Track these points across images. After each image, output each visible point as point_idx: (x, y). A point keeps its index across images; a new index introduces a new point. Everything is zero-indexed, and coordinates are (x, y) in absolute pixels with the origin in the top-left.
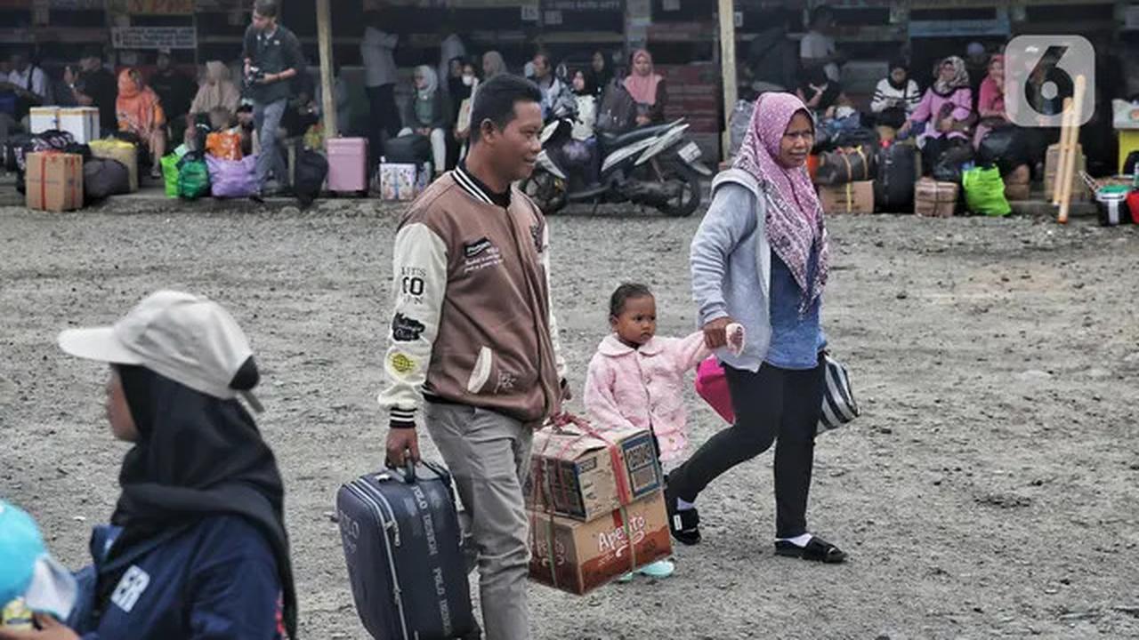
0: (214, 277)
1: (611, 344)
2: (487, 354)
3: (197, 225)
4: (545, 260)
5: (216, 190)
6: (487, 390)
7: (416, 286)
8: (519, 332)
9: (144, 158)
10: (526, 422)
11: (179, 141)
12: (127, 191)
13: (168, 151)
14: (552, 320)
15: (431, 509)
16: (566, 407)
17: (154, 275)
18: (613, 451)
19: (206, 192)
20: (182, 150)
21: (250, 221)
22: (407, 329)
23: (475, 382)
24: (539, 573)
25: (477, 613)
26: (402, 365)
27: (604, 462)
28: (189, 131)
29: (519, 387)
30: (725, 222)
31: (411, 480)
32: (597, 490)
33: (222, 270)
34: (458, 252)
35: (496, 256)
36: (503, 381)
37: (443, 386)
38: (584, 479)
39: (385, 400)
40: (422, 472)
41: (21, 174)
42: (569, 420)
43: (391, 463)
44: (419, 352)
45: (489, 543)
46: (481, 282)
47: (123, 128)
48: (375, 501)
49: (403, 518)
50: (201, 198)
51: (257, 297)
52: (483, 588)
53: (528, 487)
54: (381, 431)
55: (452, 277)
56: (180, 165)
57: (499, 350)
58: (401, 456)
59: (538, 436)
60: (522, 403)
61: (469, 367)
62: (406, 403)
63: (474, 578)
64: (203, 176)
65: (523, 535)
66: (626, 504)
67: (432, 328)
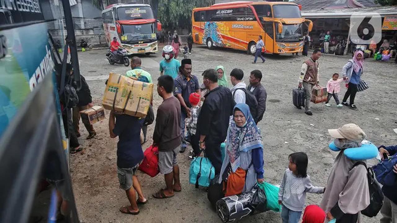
0: (380, 74)
1: (331, 80)
2: (310, 78)
3: (378, 64)
4: (318, 68)
5: (382, 59)
6: (309, 81)
7: (304, 70)
8: (314, 75)
9: (372, 53)
10: (313, 85)
11: (378, 51)
12: (368, 58)
13: (376, 53)
14: (318, 74)
15: (302, 93)
16: (318, 84)
17: (370, 73)
18: (322, 90)
19: (381, 59)
20: (378, 53)
21: (387, 65)
22: (302, 74)
23: (308, 80)
24: (312, 101)
25: (305, 104)
26: (301, 78)
27: (321, 90)
28: (380, 50)
29: (313, 81)
30: (348, 65)
31: (301, 89)
32: (319, 93)
33: (381, 73)
34: (309, 67)
35: (313, 67)
36: (311, 80)
37: (305, 80)
38: (318, 92)
39: (299, 81)
40: (302, 89)
41: (353, 54)
42: (318, 85)
43: (299, 87)
44: (303, 76)
45: (307, 96)
46: (311, 70)
47: (370, 48)
48: (297, 91)
49: (299, 93)
50: (379, 60)
51: (387, 79)
52: (306, 101)
53: (312, 92)
54: (298, 84)
55: (308, 69)
56: (377, 55)
57: (311, 77)
58: (300, 87)
59: (314, 87)
60: (313, 83)
61: (308, 79)
62: (301, 81)
63: (305, 100)
64: (380, 57)
65: (311, 97)
66: (322, 95)
67: (305, 74)
